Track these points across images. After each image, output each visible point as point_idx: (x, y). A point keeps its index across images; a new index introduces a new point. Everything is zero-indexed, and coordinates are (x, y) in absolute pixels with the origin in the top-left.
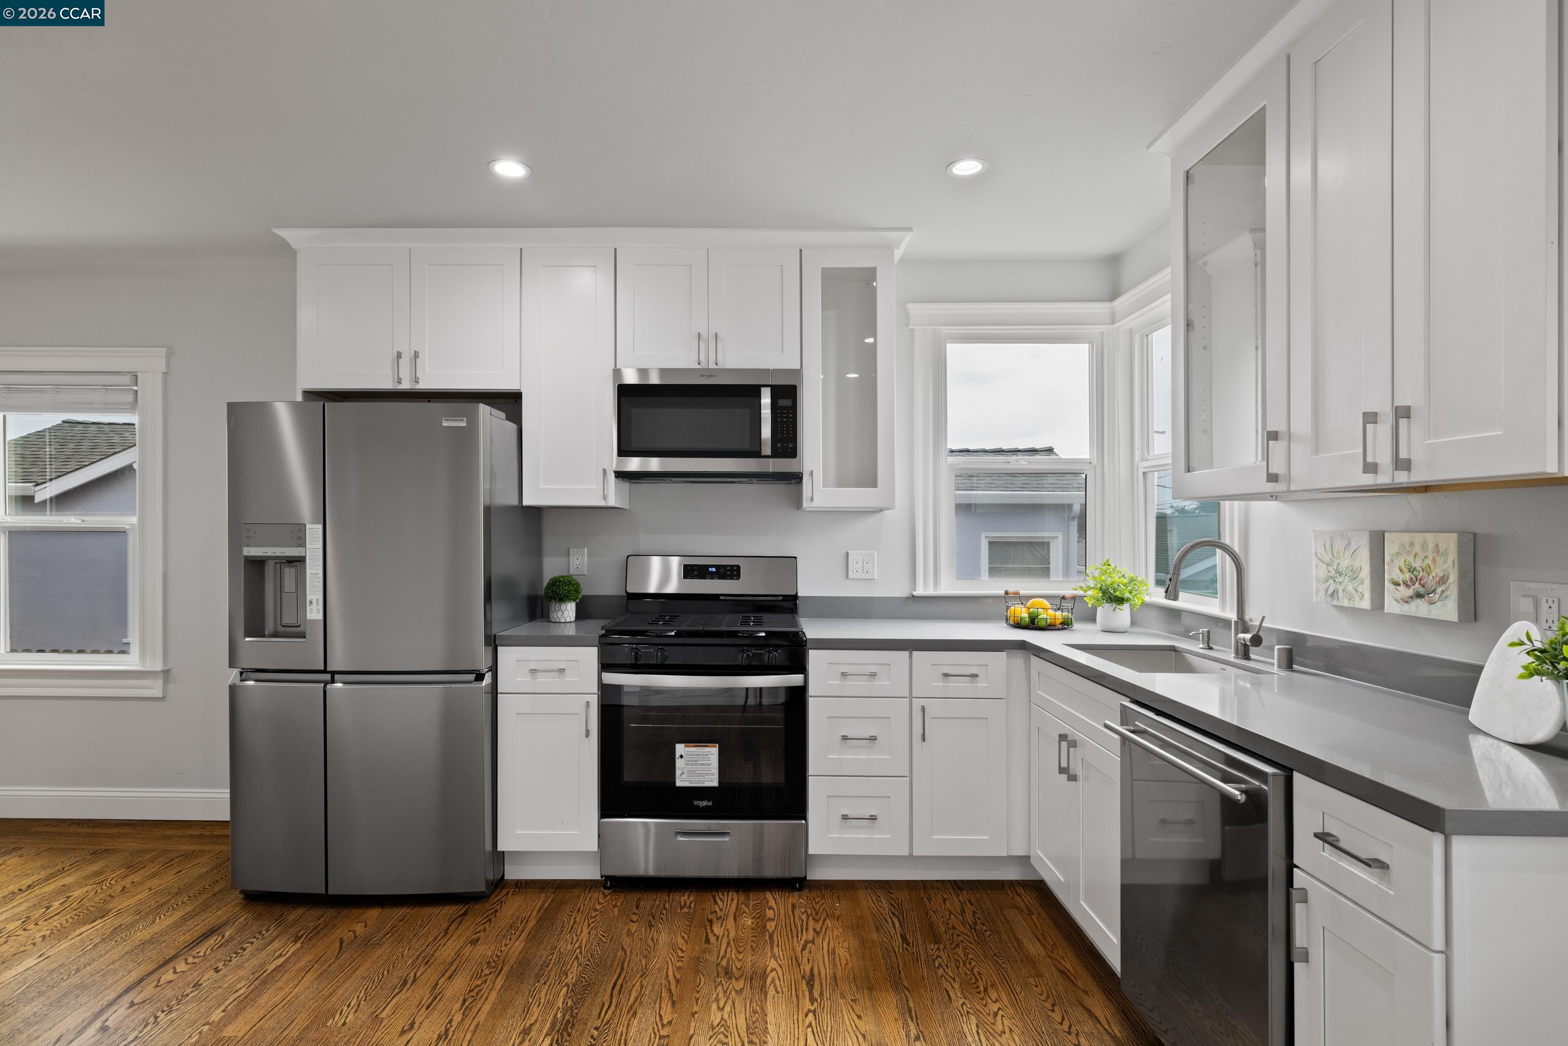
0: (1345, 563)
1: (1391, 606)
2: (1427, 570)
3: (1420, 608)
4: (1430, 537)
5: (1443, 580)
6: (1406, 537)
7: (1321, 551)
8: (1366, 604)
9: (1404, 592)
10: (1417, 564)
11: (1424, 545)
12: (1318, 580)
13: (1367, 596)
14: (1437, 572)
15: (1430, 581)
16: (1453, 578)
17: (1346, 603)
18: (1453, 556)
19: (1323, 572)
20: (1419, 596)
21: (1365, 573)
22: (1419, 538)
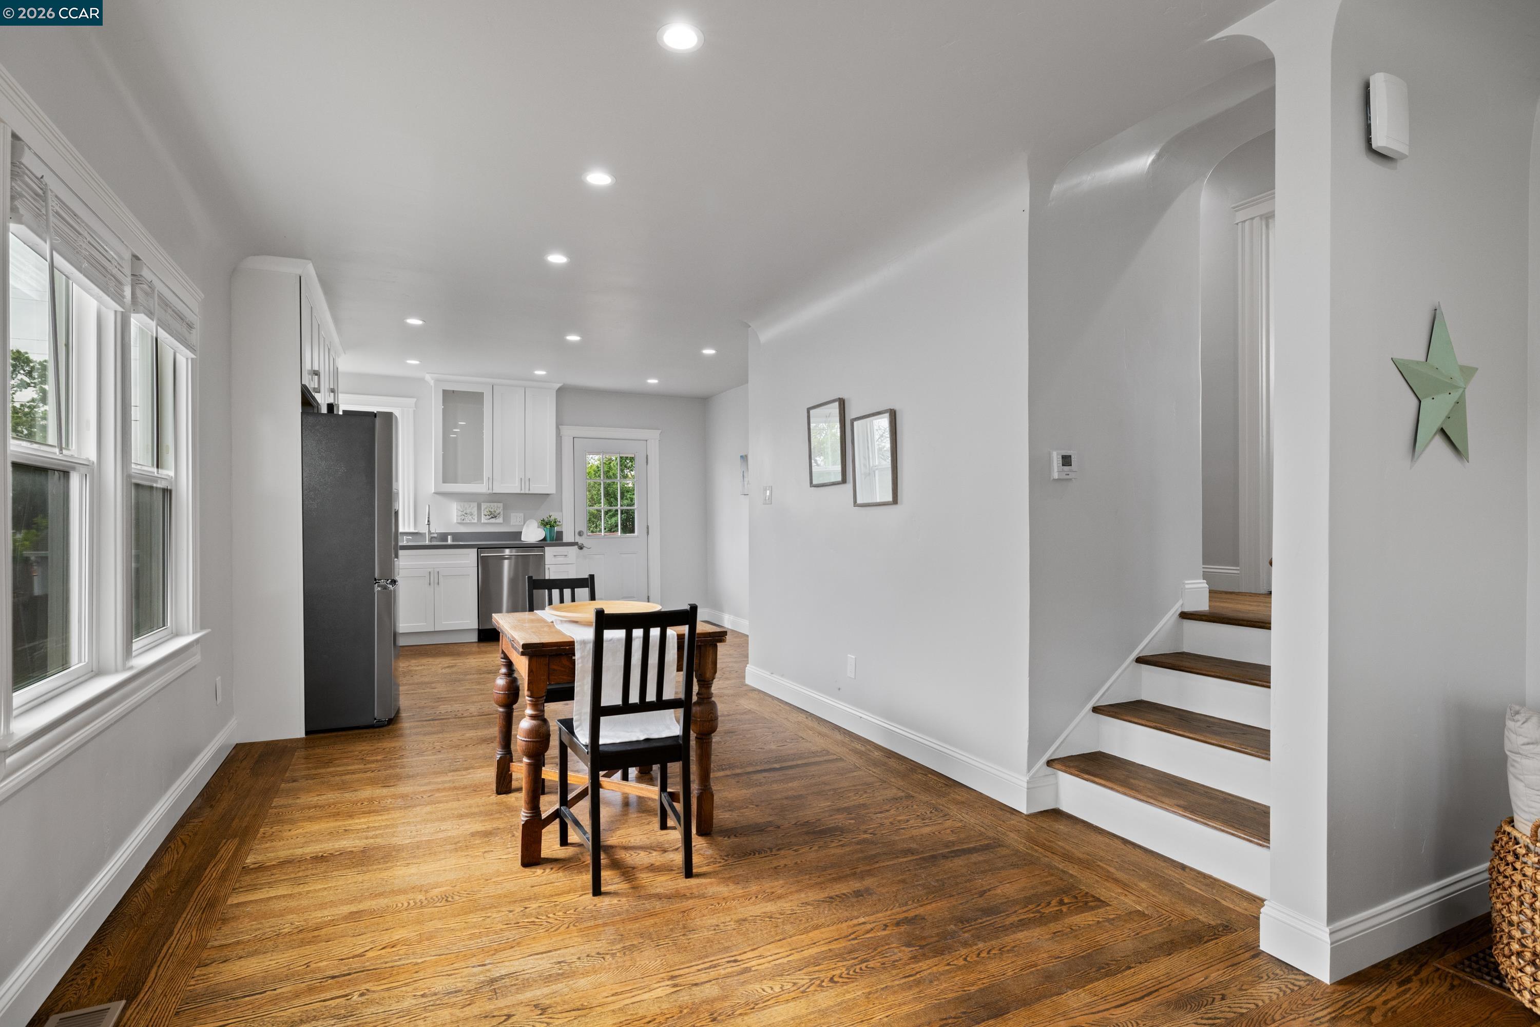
0: (468, 511)
1: (483, 520)
2: (495, 512)
3: (493, 520)
4: (495, 504)
5: (499, 514)
6: (488, 504)
7: (459, 508)
8: (476, 521)
9: (488, 517)
10: (492, 510)
11: (494, 506)
12: (457, 516)
13: (476, 519)
14: (498, 512)
15: (496, 514)
16: (502, 513)
17: (469, 522)
18: (502, 508)
19: (460, 513)
20: (492, 518)
21: (476, 513)
22: (492, 504)
